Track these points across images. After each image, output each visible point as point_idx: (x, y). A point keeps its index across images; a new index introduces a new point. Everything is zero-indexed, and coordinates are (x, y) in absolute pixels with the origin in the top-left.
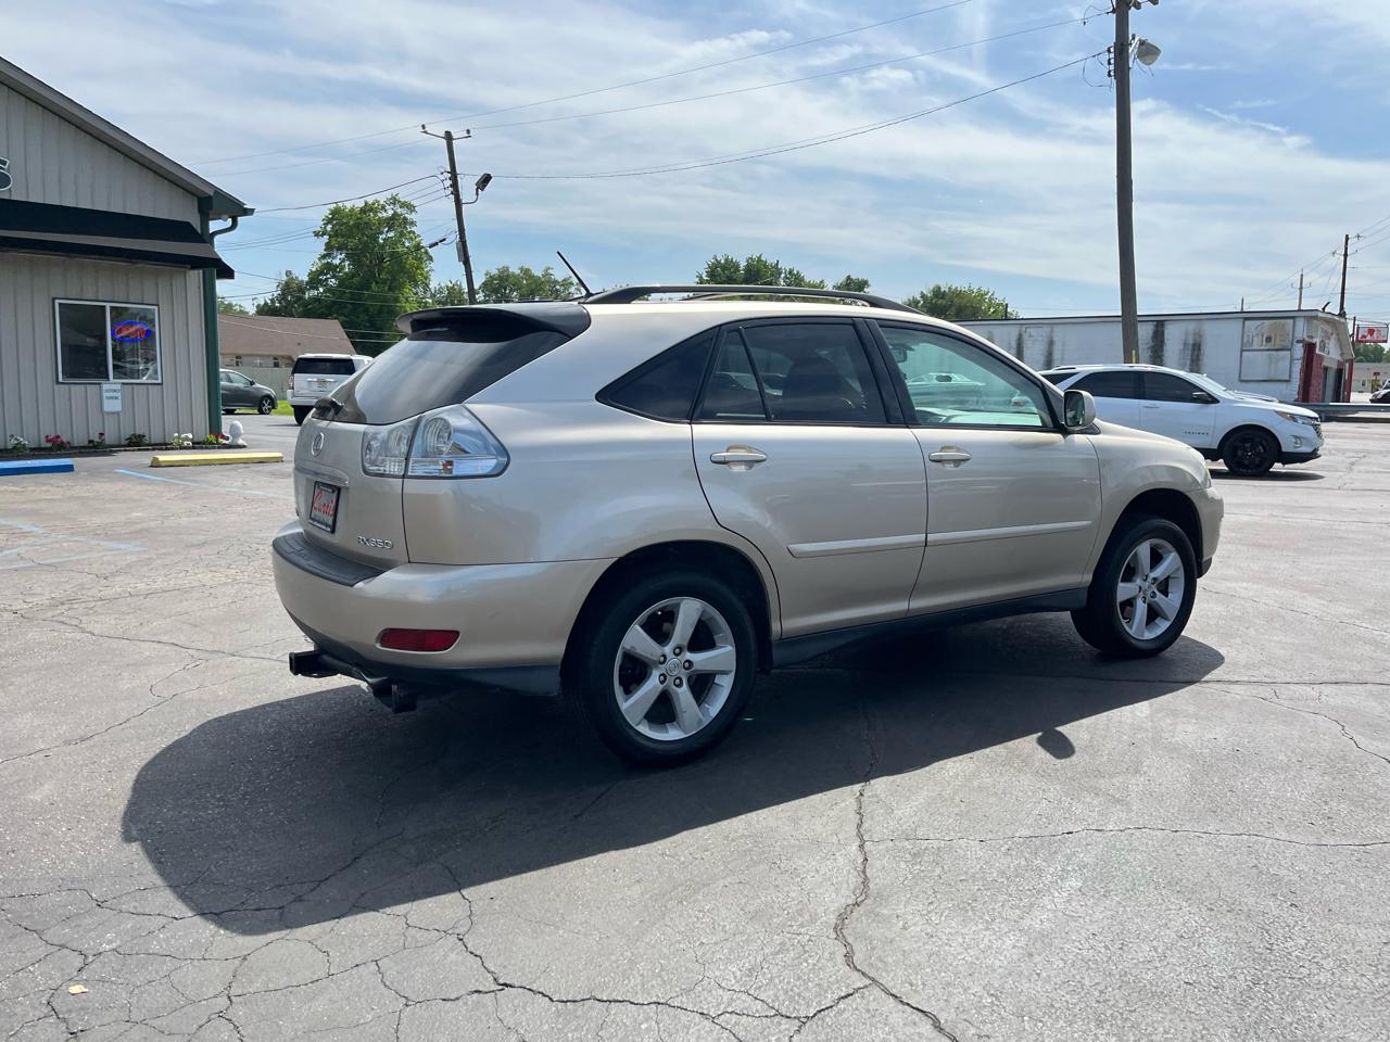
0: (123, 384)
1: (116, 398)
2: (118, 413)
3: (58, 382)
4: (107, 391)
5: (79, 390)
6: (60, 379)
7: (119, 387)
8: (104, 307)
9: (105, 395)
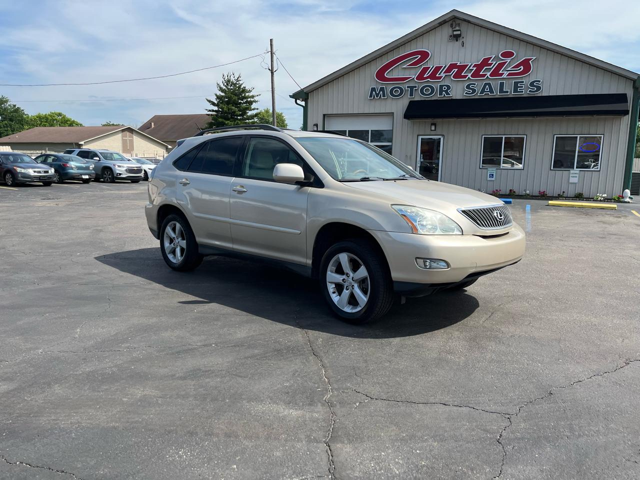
0: (580, 171)
1: (576, 177)
2: (576, 183)
3: (551, 170)
4: (573, 174)
5: (560, 174)
6: (552, 168)
7: (578, 172)
8: (577, 137)
9: (571, 175)
